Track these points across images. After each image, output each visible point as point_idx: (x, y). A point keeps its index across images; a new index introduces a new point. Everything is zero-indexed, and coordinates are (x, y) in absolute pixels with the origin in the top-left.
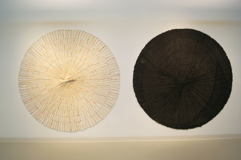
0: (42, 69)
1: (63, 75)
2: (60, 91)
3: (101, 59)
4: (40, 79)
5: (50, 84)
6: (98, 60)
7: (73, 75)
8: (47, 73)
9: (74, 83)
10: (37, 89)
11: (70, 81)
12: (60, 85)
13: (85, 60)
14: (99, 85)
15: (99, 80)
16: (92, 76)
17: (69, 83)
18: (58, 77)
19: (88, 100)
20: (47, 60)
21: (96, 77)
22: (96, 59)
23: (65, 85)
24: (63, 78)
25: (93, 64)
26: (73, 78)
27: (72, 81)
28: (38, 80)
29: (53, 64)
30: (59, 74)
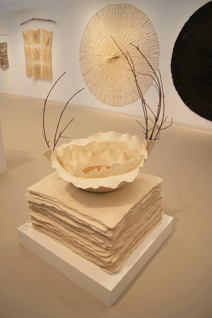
0: (96, 45)
1: (110, 51)
2: (107, 66)
3: (143, 35)
4: (94, 55)
5: (100, 60)
6: (140, 36)
7: (118, 52)
8: (99, 49)
9: (119, 60)
10: (91, 64)
11: (115, 58)
12: (107, 61)
13: (129, 36)
14: (139, 63)
15: (140, 57)
16: (133, 53)
17: (114, 59)
18: (106, 53)
19: (128, 77)
20: (99, 36)
21: (137, 54)
22: (138, 35)
23: (111, 61)
24: (110, 54)
25: (136, 40)
26: (118, 55)
27: (116, 57)
28: (92, 55)
29: (103, 41)
30: (107, 50)
